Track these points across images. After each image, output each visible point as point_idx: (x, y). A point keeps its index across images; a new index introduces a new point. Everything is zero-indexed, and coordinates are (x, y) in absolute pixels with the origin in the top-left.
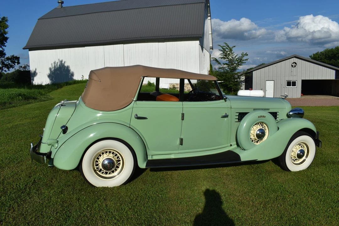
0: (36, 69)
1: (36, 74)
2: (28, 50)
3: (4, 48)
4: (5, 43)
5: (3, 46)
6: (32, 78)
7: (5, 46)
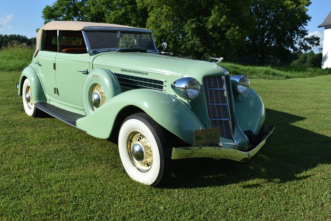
0: (327, 53)
1: (326, 58)
2: (324, 28)
3: (305, 27)
4: (307, 22)
5: (305, 25)
6: (322, 63)
7: (307, 25)
